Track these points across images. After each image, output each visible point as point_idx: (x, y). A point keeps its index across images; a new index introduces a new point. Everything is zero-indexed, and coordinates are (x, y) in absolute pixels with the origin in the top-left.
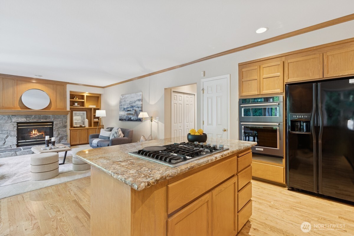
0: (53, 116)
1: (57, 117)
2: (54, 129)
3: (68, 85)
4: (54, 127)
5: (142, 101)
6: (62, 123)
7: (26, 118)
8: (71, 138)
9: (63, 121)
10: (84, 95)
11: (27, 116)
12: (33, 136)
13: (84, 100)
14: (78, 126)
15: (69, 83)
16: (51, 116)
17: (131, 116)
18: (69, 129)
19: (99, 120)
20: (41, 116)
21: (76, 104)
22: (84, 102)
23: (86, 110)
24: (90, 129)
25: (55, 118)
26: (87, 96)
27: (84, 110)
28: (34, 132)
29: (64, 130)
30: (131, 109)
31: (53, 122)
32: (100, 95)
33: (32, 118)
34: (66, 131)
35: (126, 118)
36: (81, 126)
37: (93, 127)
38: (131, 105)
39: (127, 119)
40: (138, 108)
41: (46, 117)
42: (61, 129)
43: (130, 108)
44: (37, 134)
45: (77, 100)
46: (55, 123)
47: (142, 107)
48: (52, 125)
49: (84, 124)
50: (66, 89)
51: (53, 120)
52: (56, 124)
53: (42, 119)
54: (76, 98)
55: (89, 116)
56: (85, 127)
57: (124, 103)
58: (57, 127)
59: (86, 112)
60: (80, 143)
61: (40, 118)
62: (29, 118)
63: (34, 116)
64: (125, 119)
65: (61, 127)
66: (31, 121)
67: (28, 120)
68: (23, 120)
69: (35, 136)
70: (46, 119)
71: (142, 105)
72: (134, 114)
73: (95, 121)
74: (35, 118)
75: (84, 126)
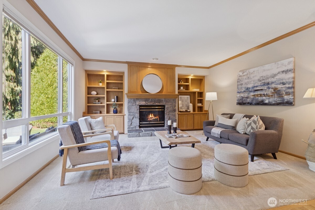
0: (165, 100)
1: (168, 101)
2: (165, 112)
3: (177, 68)
4: (165, 110)
5: (294, 72)
6: (172, 107)
7: (145, 101)
8: (179, 123)
9: (172, 104)
10: (189, 78)
11: (146, 100)
12: (150, 119)
13: (189, 83)
14: (184, 110)
15: (177, 66)
16: (163, 99)
17: (264, 98)
18: (178, 114)
19: (202, 105)
20: (156, 99)
21: (182, 88)
22: (189, 85)
23: (189, 94)
24: (195, 115)
25: (166, 102)
26: (191, 79)
27: (188, 94)
28: (150, 116)
29: (174, 114)
30: (265, 88)
31: (164, 106)
32: (204, 77)
33: (149, 102)
34: (175, 115)
35: (252, 101)
36: (186, 111)
37: (197, 112)
38: (263, 81)
39: (254, 102)
40: (284, 84)
41: (160, 101)
42: (171, 113)
43: (261, 86)
44: (153, 118)
45: (183, 83)
46: (166, 106)
47: (294, 83)
48: (164, 109)
49: (188, 109)
50: (175, 72)
51: (164, 103)
52: (167, 108)
53: (157, 103)
54: (182, 82)
55: (192, 100)
56: (190, 112)
57: (246, 81)
58: (167, 111)
59: (189, 96)
60: (187, 129)
61: (155, 102)
62: (147, 101)
63: (151, 100)
64: (248, 103)
65: (171, 111)
66: (149, 104)
67: (147, 104)
68: (143, 103)
69: (151, 119)
70: (159, 103)
71: (294, 78)
72: (270, 94)
73: (199, 106)
74: (152, 101)
75: (189, 110)
